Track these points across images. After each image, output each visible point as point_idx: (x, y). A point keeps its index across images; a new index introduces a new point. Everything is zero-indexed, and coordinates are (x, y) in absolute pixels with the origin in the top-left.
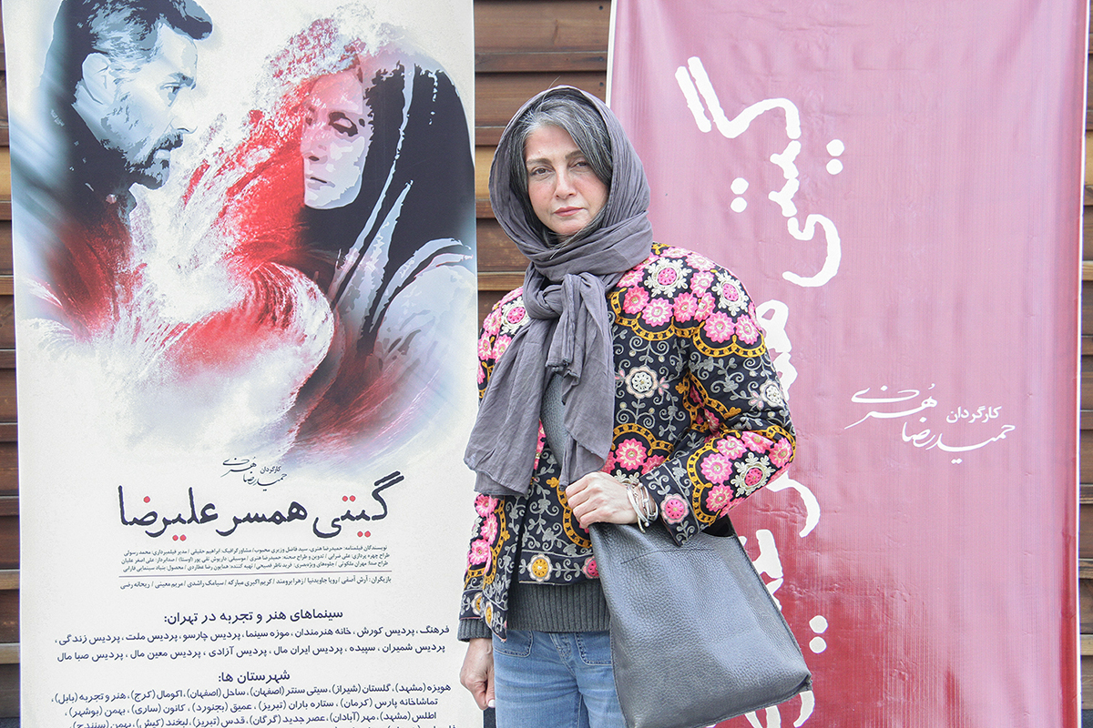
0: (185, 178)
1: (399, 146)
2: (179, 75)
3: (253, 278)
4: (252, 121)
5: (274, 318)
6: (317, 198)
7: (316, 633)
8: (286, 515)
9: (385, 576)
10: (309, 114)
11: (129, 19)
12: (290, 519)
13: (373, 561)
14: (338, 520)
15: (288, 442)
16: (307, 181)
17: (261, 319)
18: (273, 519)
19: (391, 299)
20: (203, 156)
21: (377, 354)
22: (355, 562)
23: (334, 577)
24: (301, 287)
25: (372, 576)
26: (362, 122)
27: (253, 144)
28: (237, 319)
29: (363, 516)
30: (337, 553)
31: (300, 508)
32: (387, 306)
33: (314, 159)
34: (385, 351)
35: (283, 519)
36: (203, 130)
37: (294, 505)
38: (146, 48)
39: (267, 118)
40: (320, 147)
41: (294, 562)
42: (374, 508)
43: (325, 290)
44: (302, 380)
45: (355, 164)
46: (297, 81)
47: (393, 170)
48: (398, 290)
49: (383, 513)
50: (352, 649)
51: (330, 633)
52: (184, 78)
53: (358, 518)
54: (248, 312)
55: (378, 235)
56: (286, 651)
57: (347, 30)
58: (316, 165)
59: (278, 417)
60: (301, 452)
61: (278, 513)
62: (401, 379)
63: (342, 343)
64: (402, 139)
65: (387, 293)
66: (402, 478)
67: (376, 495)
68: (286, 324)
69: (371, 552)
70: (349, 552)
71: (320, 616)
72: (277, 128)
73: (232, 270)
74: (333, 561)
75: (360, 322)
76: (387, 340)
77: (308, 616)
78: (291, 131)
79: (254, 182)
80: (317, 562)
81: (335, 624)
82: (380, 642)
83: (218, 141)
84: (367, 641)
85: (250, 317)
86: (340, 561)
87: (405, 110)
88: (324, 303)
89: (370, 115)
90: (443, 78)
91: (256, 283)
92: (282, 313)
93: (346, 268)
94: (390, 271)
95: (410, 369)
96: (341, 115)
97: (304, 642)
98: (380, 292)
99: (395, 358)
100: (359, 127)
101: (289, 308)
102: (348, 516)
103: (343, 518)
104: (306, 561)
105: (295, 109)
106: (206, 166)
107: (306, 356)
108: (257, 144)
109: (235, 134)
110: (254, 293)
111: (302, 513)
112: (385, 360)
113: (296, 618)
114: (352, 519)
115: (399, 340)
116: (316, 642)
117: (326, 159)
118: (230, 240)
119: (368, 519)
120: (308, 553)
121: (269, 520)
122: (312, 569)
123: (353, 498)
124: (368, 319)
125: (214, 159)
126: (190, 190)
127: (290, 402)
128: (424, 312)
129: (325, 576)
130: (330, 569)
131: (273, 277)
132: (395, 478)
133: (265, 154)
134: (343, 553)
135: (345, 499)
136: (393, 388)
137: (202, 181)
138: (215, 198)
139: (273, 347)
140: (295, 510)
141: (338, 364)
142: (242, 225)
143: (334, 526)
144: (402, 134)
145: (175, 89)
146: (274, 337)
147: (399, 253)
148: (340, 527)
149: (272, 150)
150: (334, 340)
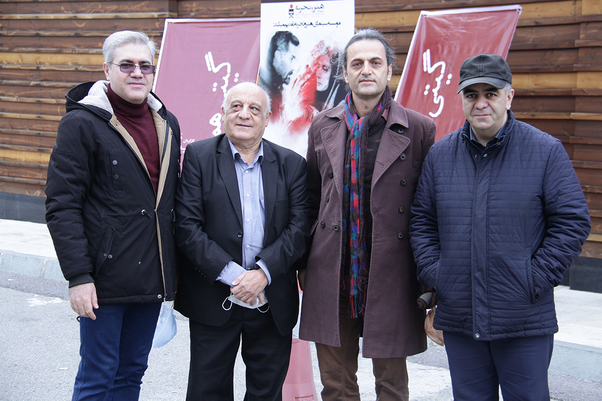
2: (293, 56)
3: (305, 109)
4: (306, 68)
6: (319, 88)
10: (318, 66)
11: (284, 41)
16: (317, 83)
17: (306, 120)
24: (315, 111)
26: (329, 68)
27: (307, 73)
28: (302, 120)
33: (319, 78)
38: (287, 49)
39: (310, 67)
40: (320, 74)
45: (327, 79)
46: (316, 57)
47: (335, 81)
54: (304, 118)
55: (332, 98)
57: (327, 44)
72: (312, 69)
73: (301, 107)
78: (314, 70)
79: (306, 84)
89: (331, 66)
93: (325, 106)
106: (297, 79)
109: (303, 71)
110: (305, 113)
117: (321, 77)
118: (301, 99)
125: (299, 77)
126: (294, 86)
131: (309, 109)
137: (296, 83)
138: (298, 88)
145: (292, 59)
146: (309, 125)
147: (336, 103)
149: (310, 75)
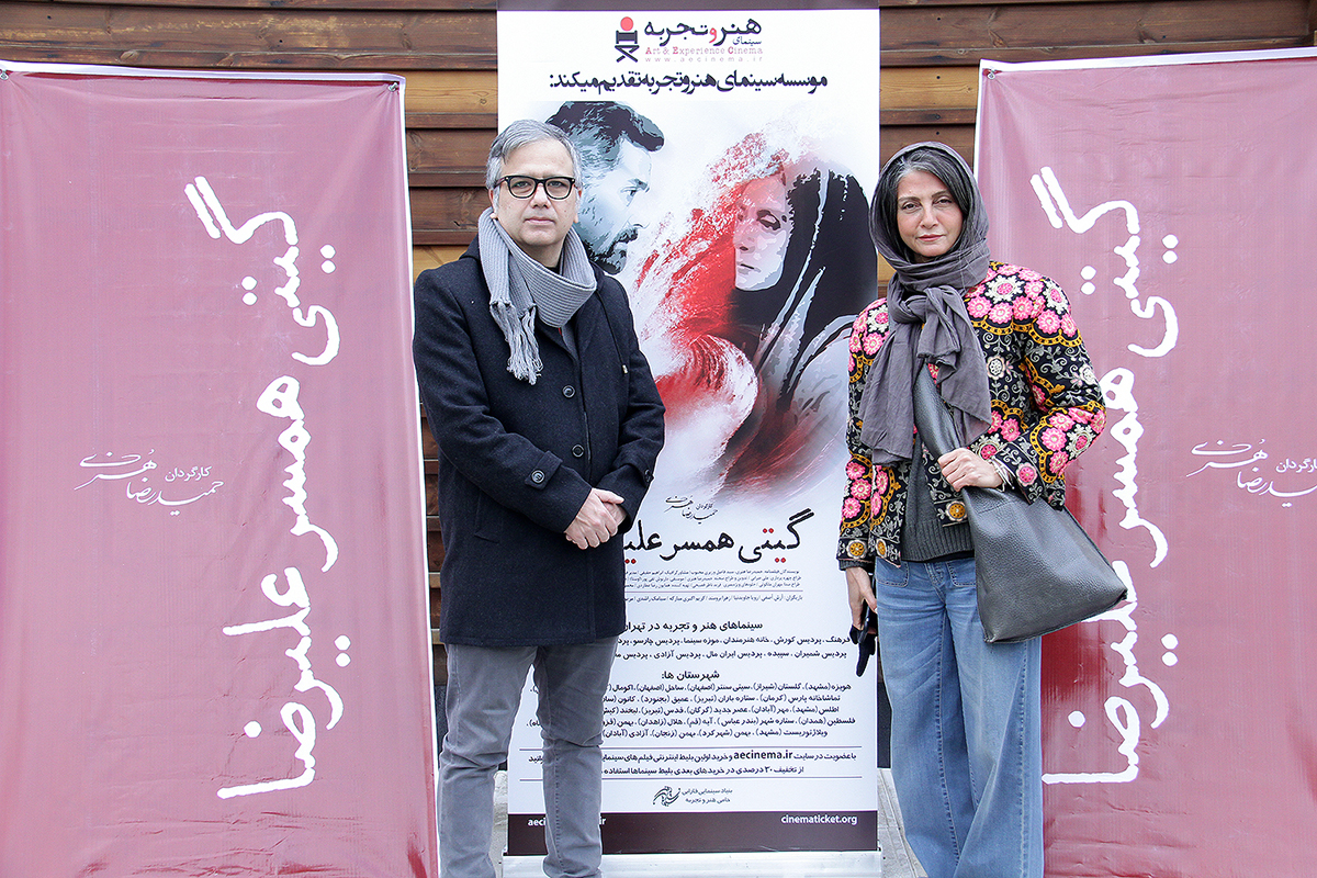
0: (639, 265)
1: (815, 238)
2: (636, 180)
3: (692, 347)
4: (693, 219)
5: (709, 381)
6: (746, 282)
7: (741, 641)
8: (717, 544)
9: (797, 595)
10: (740, 212)
11: (597, 135)
12: (719, 548)
13: (787, 582)
14: (758, 548)
15: (718, 485)
17: (698, 382)
18: (706, 547)
19: (805, 366)
20: (654, 247)
21: (794, 411)
22: (773, 583)
23: (754, 595)
24: (731, 356)
25: (786, 595)
26: (784, 218)
27: (694, 237)
28: (679, 382)
29: (780, 545)
30: (758, 575)
31: (728, 538)
32: (802, 371)
33: (744, 249)
34: (800, 408)
35: (714, 547)
36: (654, 226)
37: (723, 535)
38: (611, 160)
39: (706, 215)
40: (749, 239)
41: (723, 582)
42: (790, 539)
43: (751, 357)
44: (731, 432)
45: (778, 253)
46: (731, 185)
47: (809, 258)
48: (811, 358)
49: (796, 543)
50: (770, 654)
51: (752, 641)
52: (640, 183)
53: (776, 547)
54: (688, 376)
55: (796, 312)
56: (716, 655)
58: (745, 254)
59: (711, 462)
60: (729, 492)
61: (710, 542)
62: (813, 432)
63: (764, 402)
64: (817, 232)
65: (802, 361)
66: (812, 514)
67: (790, 528)
68: (718, 386)
69: (787, 575)
70: (768, 575)
71: (744, 627)
72: (714, 223)
73: (676, 341)
74: (754, 582)
75: (780, 384)
76: (801, 400)
77: (734, 626)
78: (725, 226)
79: (694, 269)
80: (742, 582)
81: (757, 633)
82: (794, 648)
83: (666, 234)
84: (782, 648)
85: (689, 380)
86: (760, 582)
87: (820, 208)
88: (749, 370)
89: (791, 213)
90: (852, 181)
91: (694, 352)
92: (715, 377)
93: (768, 340)
94: (805, 341)
95: (820, 424)
96: (767, 213)
97: (731, 647)
98: (797, 360)
99: (808, 414)
100: (781, 222)
101: (721, 373)
102: (767, 545)
103: (763, 547)
104: (733, 582)
105: (730, 208)
106: (656, 256)
107: (734, 412)
108: (698, 237)
110: (692, 360)
111: (729, 542)
112: (799, 417)
113: (724, 628)
114: (771, 547)
115: (812, 399)
116: (740, 648)
117: (753, 249)
118: (674, 316)
119: (783, 547)
120: (734, 575)
121: (703, 548)
122: (738, 589)
123: (771, 531)
124: (786, 382)
125: (663, 249)
126: (643, 275)
127: (721, 451)
128: (833, 377)
129: (748, 594)
130: (752, 588)
131: (709, 346)
132: (806, 514)
133: (704, 245)
134: (763, 575)
135: (765, 531)
136: (806, 439)
137: (653, 268)
138: (664, 281)
139: (707, 405)
140: (724, 540)
141: (760, 419)
142: (684, 303)
143: (756, 553)
144: (817, 228)
145: (633, 192)
146: (709, 397)
147: (813, 326)
148: (760, 554)
149: (709, 242)
150: (757, 399)
